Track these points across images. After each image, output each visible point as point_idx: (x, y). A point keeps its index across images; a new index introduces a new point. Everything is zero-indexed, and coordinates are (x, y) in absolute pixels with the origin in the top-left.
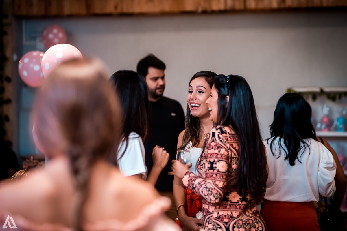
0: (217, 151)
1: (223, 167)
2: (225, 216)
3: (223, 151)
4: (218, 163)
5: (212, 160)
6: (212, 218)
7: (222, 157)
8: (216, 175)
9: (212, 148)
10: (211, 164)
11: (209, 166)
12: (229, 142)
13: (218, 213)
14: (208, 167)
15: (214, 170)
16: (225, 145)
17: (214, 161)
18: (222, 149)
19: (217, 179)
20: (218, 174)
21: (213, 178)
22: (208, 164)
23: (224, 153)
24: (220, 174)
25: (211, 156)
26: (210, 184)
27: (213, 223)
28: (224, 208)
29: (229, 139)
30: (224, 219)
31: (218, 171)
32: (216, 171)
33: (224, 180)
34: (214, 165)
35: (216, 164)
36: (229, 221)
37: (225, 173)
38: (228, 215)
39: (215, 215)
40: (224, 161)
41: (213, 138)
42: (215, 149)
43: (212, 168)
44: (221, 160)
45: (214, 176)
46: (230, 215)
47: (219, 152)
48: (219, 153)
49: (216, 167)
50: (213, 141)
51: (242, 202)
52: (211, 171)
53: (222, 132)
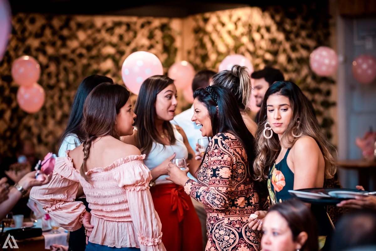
0: (220, 158)
1: (226, 173)
2: (236, 222)
3: (226, 157)
4: (220, 170)
5: (215, 167)
6: (223, 225)
7: (225, 163)
8: (219, 182)
9: (216, 155)
10: (214, 171)
11: (212, 173)
12: (233, 147)
13: (229, 219)
14: (211, 175)
15: (216, 177)
16: (228, 151)
17: (217, 168)
18: (225, 156)
19: (220, 185)
20: (221, 180)
21: (216, 185)
22: (211, 171)
23: (227, 159)
24: (222, 180)
25: (214, 163)
26: (213, 190)
27: (225, 229)
28: (234, 213)
29: (232, 144)
30: (235, 224)
31: (221, 178)
32: (218, 178)
33: (227, 186)
34: (217, 172)
35: (219, 171)
36: (240, 226)
37: (228, 179)
38: (238, 220)
39: (226, 221)
40: (227, 167)
41: (216, 145)
42: (218, 156)
43: (214, 175)
44: (224, 167)
45: (217, 182)
46: (240, 220)
47: (222, 158)
48: (222, 160)
49: (218, 174)
50: (216, 148)
51: (247, 206)
52: (214, 178)
53: (225, 138)
